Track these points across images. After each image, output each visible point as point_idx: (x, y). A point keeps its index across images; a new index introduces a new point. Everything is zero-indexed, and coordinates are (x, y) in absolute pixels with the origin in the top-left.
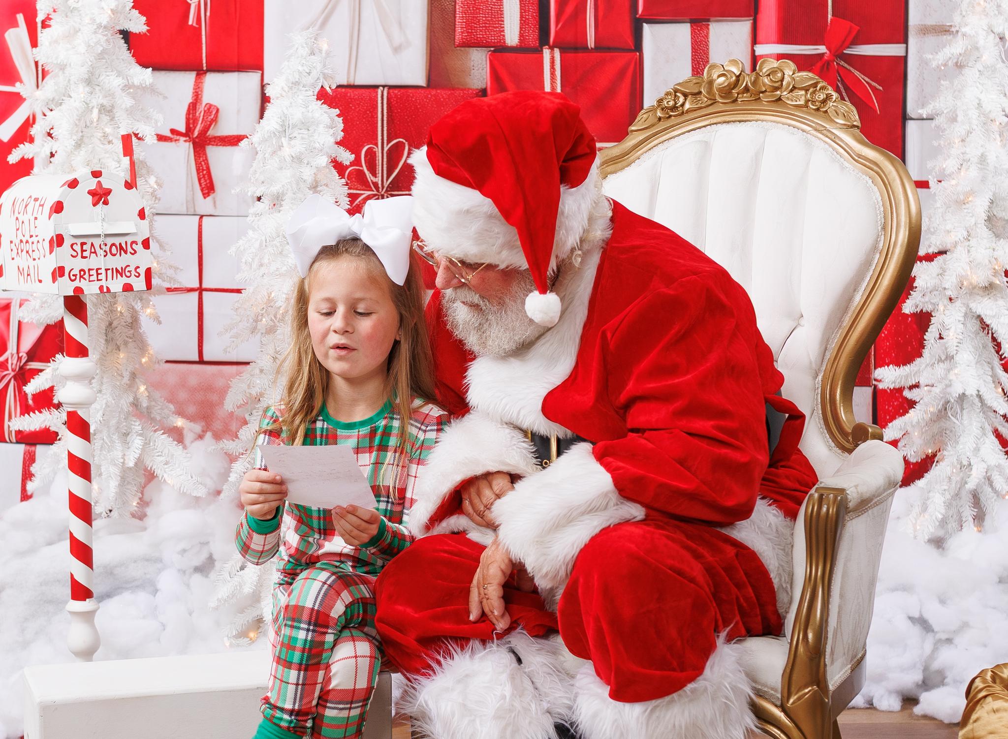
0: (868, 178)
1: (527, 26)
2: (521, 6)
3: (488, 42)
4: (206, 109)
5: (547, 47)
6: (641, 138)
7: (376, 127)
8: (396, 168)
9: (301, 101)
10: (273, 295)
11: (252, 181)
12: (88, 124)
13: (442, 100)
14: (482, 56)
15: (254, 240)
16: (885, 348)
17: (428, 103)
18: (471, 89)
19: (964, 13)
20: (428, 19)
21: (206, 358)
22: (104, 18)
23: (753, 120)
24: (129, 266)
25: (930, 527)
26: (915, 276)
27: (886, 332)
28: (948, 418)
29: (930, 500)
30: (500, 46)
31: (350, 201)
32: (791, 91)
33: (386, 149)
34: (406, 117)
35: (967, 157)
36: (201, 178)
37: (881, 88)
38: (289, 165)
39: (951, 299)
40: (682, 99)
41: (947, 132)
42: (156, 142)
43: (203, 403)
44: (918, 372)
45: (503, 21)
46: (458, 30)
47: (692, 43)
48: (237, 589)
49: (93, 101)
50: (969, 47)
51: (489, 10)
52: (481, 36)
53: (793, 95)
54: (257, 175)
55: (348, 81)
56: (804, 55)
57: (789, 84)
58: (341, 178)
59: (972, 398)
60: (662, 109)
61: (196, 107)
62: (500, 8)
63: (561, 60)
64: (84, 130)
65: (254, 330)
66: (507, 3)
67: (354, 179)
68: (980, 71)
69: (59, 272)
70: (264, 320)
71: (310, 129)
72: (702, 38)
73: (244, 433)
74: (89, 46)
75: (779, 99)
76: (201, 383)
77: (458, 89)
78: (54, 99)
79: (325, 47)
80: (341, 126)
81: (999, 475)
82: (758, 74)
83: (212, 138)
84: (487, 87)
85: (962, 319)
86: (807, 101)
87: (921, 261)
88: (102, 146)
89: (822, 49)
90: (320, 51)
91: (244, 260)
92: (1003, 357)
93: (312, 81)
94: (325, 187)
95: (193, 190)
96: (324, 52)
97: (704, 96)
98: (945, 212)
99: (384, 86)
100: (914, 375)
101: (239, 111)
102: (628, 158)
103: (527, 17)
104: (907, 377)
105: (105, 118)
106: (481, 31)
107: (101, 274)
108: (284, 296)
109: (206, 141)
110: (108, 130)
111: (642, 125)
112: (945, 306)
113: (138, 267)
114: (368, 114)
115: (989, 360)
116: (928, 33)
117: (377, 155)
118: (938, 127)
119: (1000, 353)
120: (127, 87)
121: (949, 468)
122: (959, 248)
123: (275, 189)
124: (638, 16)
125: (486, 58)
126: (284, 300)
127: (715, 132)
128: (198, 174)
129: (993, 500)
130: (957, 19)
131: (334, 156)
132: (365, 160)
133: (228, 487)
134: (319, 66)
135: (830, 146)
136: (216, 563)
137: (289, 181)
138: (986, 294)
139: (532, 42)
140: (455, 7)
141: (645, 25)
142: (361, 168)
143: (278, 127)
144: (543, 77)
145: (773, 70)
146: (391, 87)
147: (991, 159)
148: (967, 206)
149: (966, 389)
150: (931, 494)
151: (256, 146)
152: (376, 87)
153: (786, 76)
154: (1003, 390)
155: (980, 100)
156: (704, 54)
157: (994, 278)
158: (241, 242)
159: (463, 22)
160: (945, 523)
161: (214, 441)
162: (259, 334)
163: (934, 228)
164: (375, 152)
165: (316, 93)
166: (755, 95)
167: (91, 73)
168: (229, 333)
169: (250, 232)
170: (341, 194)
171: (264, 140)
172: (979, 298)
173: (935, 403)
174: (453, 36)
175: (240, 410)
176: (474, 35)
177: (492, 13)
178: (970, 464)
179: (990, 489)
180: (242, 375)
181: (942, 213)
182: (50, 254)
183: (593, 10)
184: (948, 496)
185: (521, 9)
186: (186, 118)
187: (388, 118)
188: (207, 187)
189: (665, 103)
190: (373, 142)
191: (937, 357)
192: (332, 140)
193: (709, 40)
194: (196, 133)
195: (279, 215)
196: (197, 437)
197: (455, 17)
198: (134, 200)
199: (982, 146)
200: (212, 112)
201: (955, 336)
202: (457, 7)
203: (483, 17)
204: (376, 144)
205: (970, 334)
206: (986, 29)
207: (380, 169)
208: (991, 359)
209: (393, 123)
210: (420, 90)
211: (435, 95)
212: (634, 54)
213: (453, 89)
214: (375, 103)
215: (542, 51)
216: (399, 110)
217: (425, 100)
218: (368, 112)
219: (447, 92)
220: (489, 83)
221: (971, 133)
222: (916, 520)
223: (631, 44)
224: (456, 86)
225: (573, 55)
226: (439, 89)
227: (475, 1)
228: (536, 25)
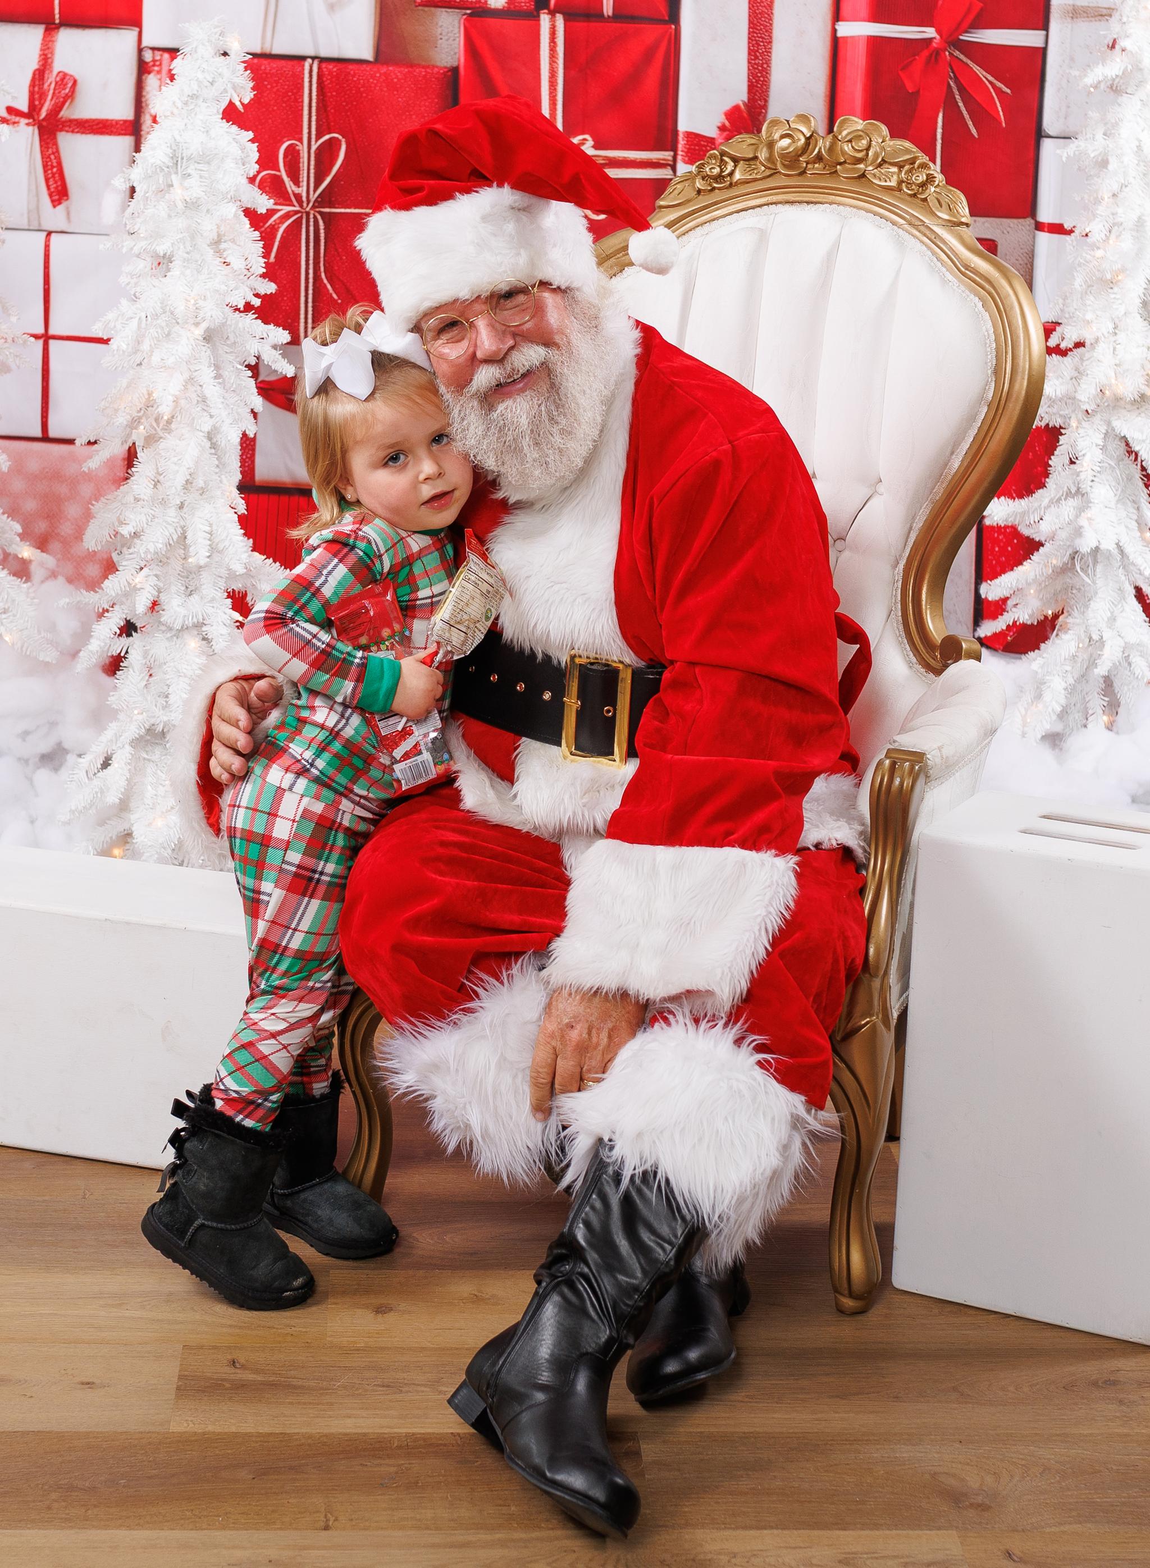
0: (977, 298)
3: (463, 1)
4: (58, 79)
5: (546, 11)
6: (673, 217)
7: (301, 116)
8: (328, 175)
9: (200, 123)
10: (155, 395)
13: (395, 80)
14: (453, 21)
15: (129, 314)
17: (376, 85)
18: (437, 67)
21: (52, 433)
23: (827, 203)
25: (1045, 721)
28: (1076, 572)
30: (480, 7)
32: (880, 165)
33: (314, 148)
34: (344, 104)
35: (1119, 220)
36: (49, 178)
37: (1008, 91)
38: (181, 212)
39: (1088, 413)
40: (730, 166)
41: (1093, 182)
43: (47, 497)
47: (750, 16)
50: (1130, 67)
53: (882, 171)
54: (135, 222)
55: (262, 48)
56: (905, 39)
57: (876, 155)
58: (254, 231)
60: (703, 177)
61: (44, 77)
63: (565, 31)
67: (267, 189)
70: (142, 425)
71: (212, 162)
72: (764, 9)
73: (112, 583)
75: (863, 176)
76: (44, 467)
80: (256, 155)
82: (835, 137)
83: (65, 122)
84: (459, 65)
85: (1101, 442)
86: (900, 182)
89: (930, 32)
93: (216, 93)
94: (231, 243)
95: (37, 192)
97: (761, 163)
99: (313, 58)
101: (105, 85)
104: (1022, 512)
109: (58, 126)
111: (675, 198)
112: (1079, 422)
114: (290, 97)
116: (1078, 17)
117: (301, 155)
121: (1072, 642)
122: (1101, 344)
125: (459, 23)
126: (171, 403)
127: (773, 215)
128: (45, 169)
132: (285, 163)
135: (929, 248)
136: (68, 755)
137: (181, 235)
138: (1135, 407)
139: (525, 3)
142: (278, 173)
143: (167, 159)
144: (539, 54)
145: (855, 134)
146: (323, 60)
148: (1117, 287)
149: (1101, 540)
152: (302, 58)
153: (873, 143)
155: (1140, 141)
160: (1065, 716)
164: (299, 151)
165: (220, 113)
166: (829, 166)
169: (124, 299)
170: (253, 253)
171: (147, 178)
172: (1125, 413)
173: (1060, 553)
178: (1101, 641)
179: (1126, 668)
181: (1082, 294)
184: (1071, 681)
186: (30, 93)
187: (318, 103)
188: (58, 190)
189: (707, 169)
190: (296, 136)
191: (1065, 489)
192: (243, 179)
193: (774, 12)
194: (43, 114)
195: (164, 278)
200: (66, 84)
201: (1091, 466)
204: (301, 140)
207: (305, 175)
208: (1136, 496)
209: (326, 111)
210: (364, 66)
211: (385, 74)
212: (668, 26)
213: (412, 66)
214: (300, 81)
215: (539, 16)
216: (334, 93)
217: (371, 80)
218: (290, 94)
219: (402, 69)
220: (462, 60)
221: (1126, 186)
222: (1026, 710)
223: (664, 13)
224: (416, 62)
225: (581, 24)
226: (392, 65)
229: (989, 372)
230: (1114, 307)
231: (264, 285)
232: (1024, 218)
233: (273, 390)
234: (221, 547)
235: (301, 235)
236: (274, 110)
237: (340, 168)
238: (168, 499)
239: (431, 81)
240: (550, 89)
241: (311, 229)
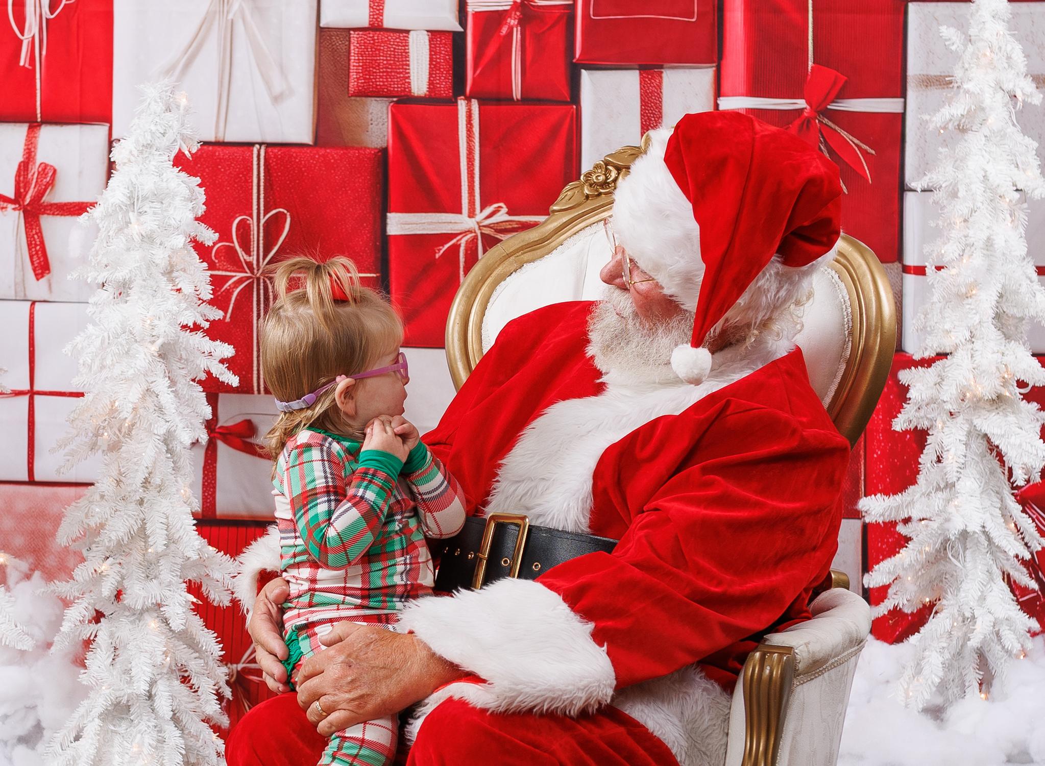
0: (834, 272)
1: (438, 72)
2: (430, 47)
3: (390, 90)
4: (40, 169)
5: (463, 97)
6: (564, 220)
7: (251, 194)
8: (274, 245)
9: (153, 168)
10: (117, 404)
11: (93, 264)
14: (382, 108)
15: (94, 337)
16: (877, 472)
17: (315, 166)
18: (369, 148)
19: (967, 66)
20: (316, 61)
21: (37, 478)
25: (925, 693)
26: (909, 385)
27: (879, 453)
28: (948, 560)
29: (926, 660)
30: (404, 96)
31: (212, 290)
33: (262, 221)
34: (288, 182)
35: (970, 241)
36: (33, 255)
37: (873, 152)
38: (138, 246)
39: (951, 414)
40: (614, 174)
41: (946, 210)
43: (33, 534)
44: (911, 503)
45: (408, 65)
46: (353, 75)
47: (641, 95)
48: (70, 764)
50: (973, 107)
51: (391, 51)
52: (381, 84)
54: (99, 258)
55: (216, 137)
56: (779, 110)
58: (202, 262)
59: (976, 535)
60: (591, 185)
61: (28, 168)
62: (405, 49)
63: (480, 114)
65: (93, 447)
66: (413, 42)
67: (222, 258)
68: (986, 136)
70: (106, 434)
71: (164, 202)
72: (654, 89)
73: (80, 573)
76: (30, 508)
77: (353, 148)
79: (183, 102)
80: (203, 198)
81: (1009, 630)
83: (47, 206)
84: (388, 146)
85: (964, 439)
87: (916, 367)
89: (801, 103)
90: (178, 107)
91: (81, 362)
92: (1015, 485)
93: (169, 143)
94: (182, 272)
95: (23, 270)
96: (182, 108)
98: (944, 308)
99: (261, 144)
100: (907, 506)
101: (81, 173)
102: (548, 244)
103: (438, 60)
104: (898, 508)
106: (381, 77)
108: (131, 405)
109: (41, 210)
111: (566, 204)
112: (944, 423)
114: (241, 178)
115: (997, 489)
116: (931, 86)
117: (252, 228)
118: (936, 203)
119: (1011, 481)
121: (948, 620)
122: (960, 351)
123: (121, 274)
124: (574, 61)
125: (388, 110)
126: (130, 410)
128: (30, 249)
129: (1003, 661)
130: (958, 74)
131: (193, 234)
132: (237, 235)
133: (59, 639)
134: (176, 125)
136: (45, 732)
137: (138, 265)
138: (993, 408)
139: (444, 91)
140: (349, 47)
141: (583, 71)
142: (231, 244)
143: (124, 199)
144: (458, 135)
146: (269, 145)
147: (999, 242)
148: (970, 300)
149: (968, 524)
150: (927, 653)
151: (98, 221)
152: (252, 144)
154: (1016, 525)
155: (986, 172)
156: (657, 108)
157: (1002, 389)
158: (78, 339)
159: (359, 66)
160: (945, 688)
161: (43, 583)
162: (100, 451)
163: (931, 327)
164: (250, 224)
165: (172, 158)
168: (63, 450)
169: (90, 327)
170: (202, 281)
171: (108, 215)
172: (984, 412)
173: (931, 541)
174: (346, 83)
175: (77, 543)
176: (373, 82)
177: (394, 55)
178: (973, 617)
179: (999, 648)
180: (79, 501)
181: (941, 309)
183: (520, 53)
184: (947, 656)
185: (431, 51)
186: (16, 180)
187: (265, 183)
188: (41, 265)
189: (594, 177)
190: (247, 212)
191: (935, 484)
192: (191, 216)
193: (662, 91)
194: (28, 200)
195: (125, 306)
196: (23, 575)
197: (349, 60)
199: (988, 228)
200: (47, 173)
201: (956, 459)
202: (352, 48)
203: (383, 60)
204: (251, 216)
205: (976, 459)
206: (993, 85)
207: (255, 245)
208: (999, 488)
209: (272, 189)
210: (305, 149)
211: (323, 155)
212: (569, 107)
213: (347, 148)
214: (249, 164)
215: (456, 102)
216: (279, 174)
217: (311, 161)
218: (241, 176)
219: (338, 151)
220: (391, 142)
221: (975, 212)
222: (908, 684)
223: (566, 95)
224: (350, 145)
225: (494, 107)
226: (329, 148)
227: (374, 40)
228: (449, 71)
229: (846, 332)
230: (970, 316)
231: (213, 311)
232: (892, 262)
233: (230, 434)
234: (176, 536)
235: (252, 297)
236: (226, 190)
237: (285, 238)
238: (130, 496)
239: (364, 160)
240: (468, 164)
241: (262, 292)
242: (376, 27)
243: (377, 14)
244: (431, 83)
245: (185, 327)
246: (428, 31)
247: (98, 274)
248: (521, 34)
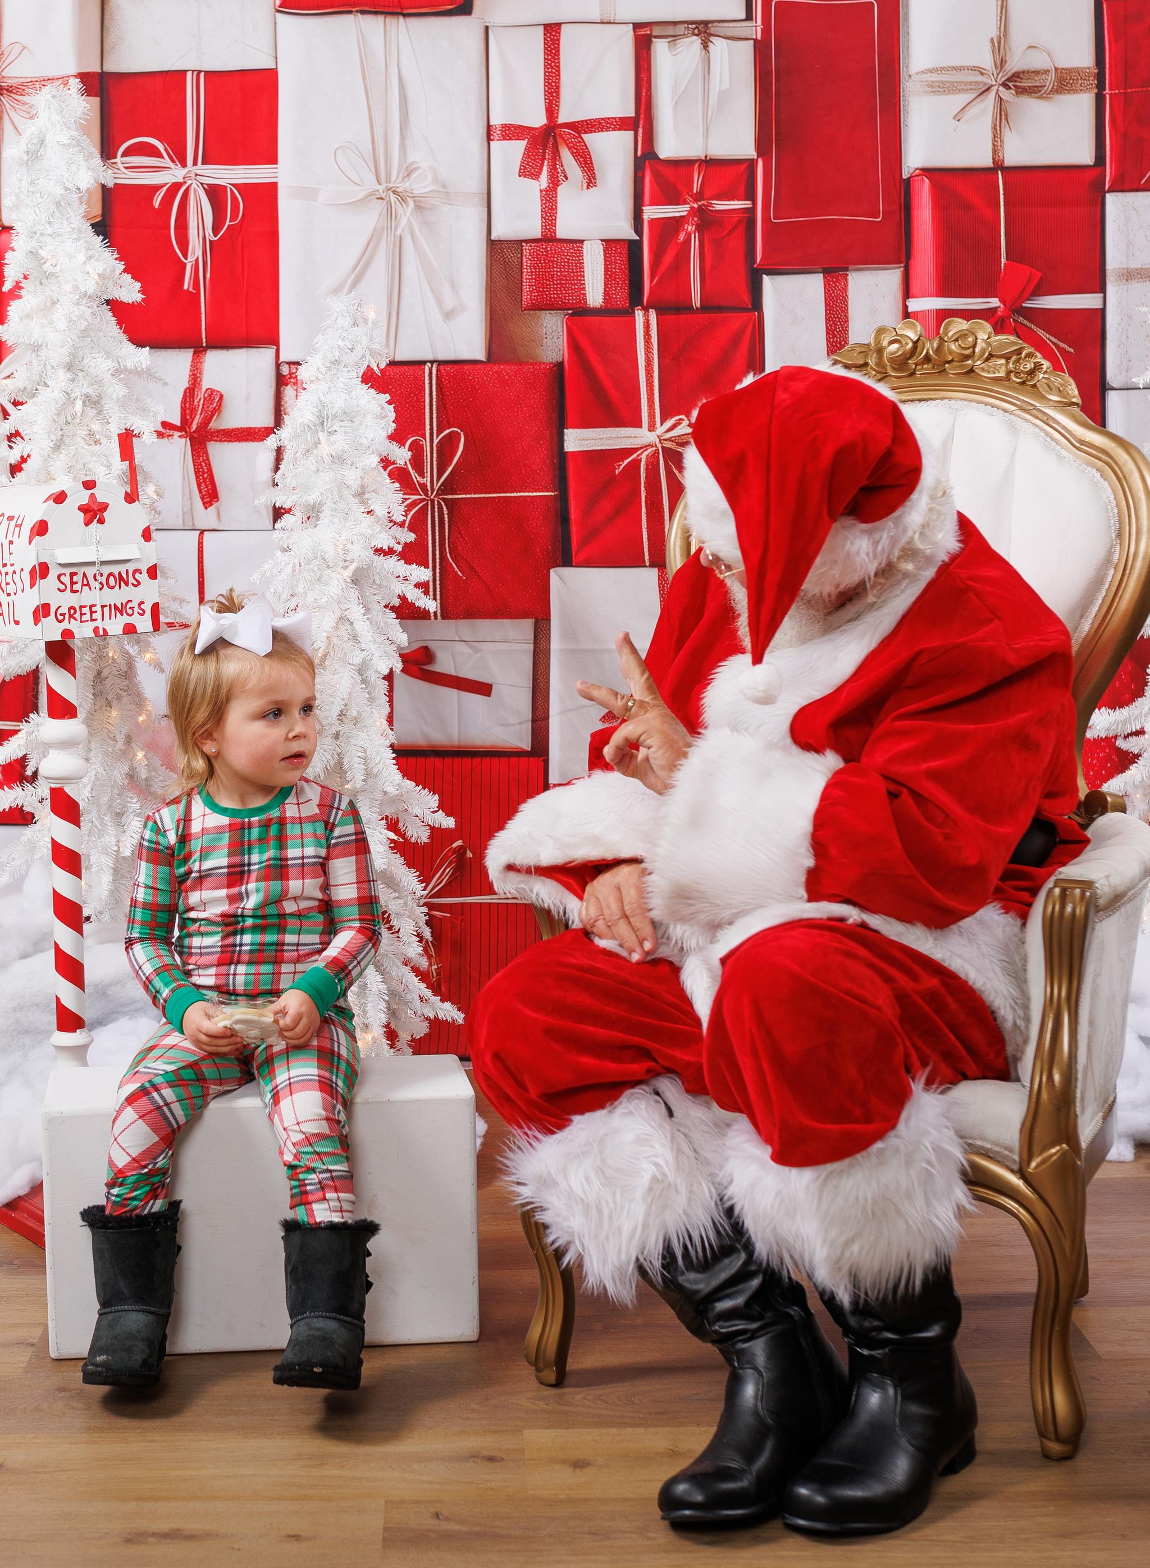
0: (1093, 469)
1: (613, 282)
2: (605, 257)
3: (564, 302)
4: (206, 395)
5: (640, 307)
7: (423, 414)
8: (449, 464)
9: (342, 385)
11: (279, 488)
12: (69, 419)
13: (506, 377)
14: (556, 321)
15: (284, 564)
17: (489, 382)
18: (544, 363)
20: (488, 274)
22: (90, 286)
24: (130, 601)
30: (580, 307)
32: (987, 359)
33: (436, 442)
34: (461, 401)
36: (201, 483)
37: (1072, 350)
38: (328, 467)
42: (156, 440)
44: (1140, 716)
45: (583, 276)
46: (526, 288)
47: (826, 299)
49: (76, 390)
51: (564, 262)
52: (555, 296)
53: (989, 364)
57: (982, 350)
58: (394, 482)
61: (194, 394)
62: (580, 259)
63: (658, 325)
64: (64, 427)
66: (587, 253)
69: (42, 611)
71: (354, 420)
72: (839, 292)
74: (70, 321)
75: (972, 371)
77: (527, 363)
78: (25, 388)
80: (393, 416)
82: (940, 339)
83: (214, 433)
84: (563, 360)
86: (1009, 372)
88: (86, 447)
89: (994, 302)
90: (366, 321)
91: (272, 590)
93: (356, 359)
94: (373, 494)
95: (191, 498)
96: (370, 322)
97: (872, 368)
99: (432, 362)
100: (1134, 720)
101: (248, 397)
103: (614, 270)
104: (1124, 722)
105: (91, 412)
106: (555, 290)
107: (96, 612)
109: (210, 436)
110: (95, 427)
113: (142, 603)
114: (411, 397)
116: (1131, 279)
117: (425, 450)
120: (117, 372)
123: (312, 498)
124: (755, 267)
125: (562, 324)
128: (197, 477)
131: (384, 454)
134: (365, 341)
135: (1042, 429)
137: (328, 487)
139: (621, 301)
140: (522, 260)
141: (764, 277)
142: (406, 466)
143: (313, 419)
144: (636, 347)
145: (961, 333)
146: (441, 363)
151: (286, 443)
152: (423, 363)
153: (977, 340)
156: (842, 312)
158: (266, 567)
159: (532, 279)
164: (422, 445)
165: (361, 375)
166: (937, 365)
167: (74, 355)
169: (278, 554)
171: (298, 436)
174: (519, 297)
176: (546, 295)
177: (569, 266)
182: (31, 588)
183: (699, 260)
185: (605, 261)
186: (180, 408)
187: (437, 402)
188: (210, 495)
190: (421, 433)
192: (384, 434)
193: (848, 294)
194: (193, 427)
197: (522, 273)
198: (137, 516)
200: (214, 399)
202: (525, 260)
203: (557, 272)
204: (424, 436)
207: (429, 466)
209: (445, 408)
210: (478, 366)
211: (497, 372)
212: (752, 314)
213: (521, 363)
214: (420, 383)
215: (634, 313)
216: (451, 392)
217: (485, 378)
218: (413, 395)
219: (513, 367)
220: (566, 355)
223: (748, 302)
224: (524, 360)
225: (673, 317)
226: (503, 364)
227: (547, 251)
228: (625, 280)
231: (405, 534)
235: (427, 520)
237: (459, 459)
239: (539, 376)
240: (647, 376)
241: (436, 514)
242: (549, 237)
243: (549, 225)
244: (606, 294)
245: (379, 551)
246: (602, 240)
247: (286, 498)
248: (699, 241)
